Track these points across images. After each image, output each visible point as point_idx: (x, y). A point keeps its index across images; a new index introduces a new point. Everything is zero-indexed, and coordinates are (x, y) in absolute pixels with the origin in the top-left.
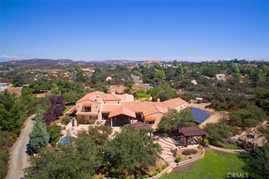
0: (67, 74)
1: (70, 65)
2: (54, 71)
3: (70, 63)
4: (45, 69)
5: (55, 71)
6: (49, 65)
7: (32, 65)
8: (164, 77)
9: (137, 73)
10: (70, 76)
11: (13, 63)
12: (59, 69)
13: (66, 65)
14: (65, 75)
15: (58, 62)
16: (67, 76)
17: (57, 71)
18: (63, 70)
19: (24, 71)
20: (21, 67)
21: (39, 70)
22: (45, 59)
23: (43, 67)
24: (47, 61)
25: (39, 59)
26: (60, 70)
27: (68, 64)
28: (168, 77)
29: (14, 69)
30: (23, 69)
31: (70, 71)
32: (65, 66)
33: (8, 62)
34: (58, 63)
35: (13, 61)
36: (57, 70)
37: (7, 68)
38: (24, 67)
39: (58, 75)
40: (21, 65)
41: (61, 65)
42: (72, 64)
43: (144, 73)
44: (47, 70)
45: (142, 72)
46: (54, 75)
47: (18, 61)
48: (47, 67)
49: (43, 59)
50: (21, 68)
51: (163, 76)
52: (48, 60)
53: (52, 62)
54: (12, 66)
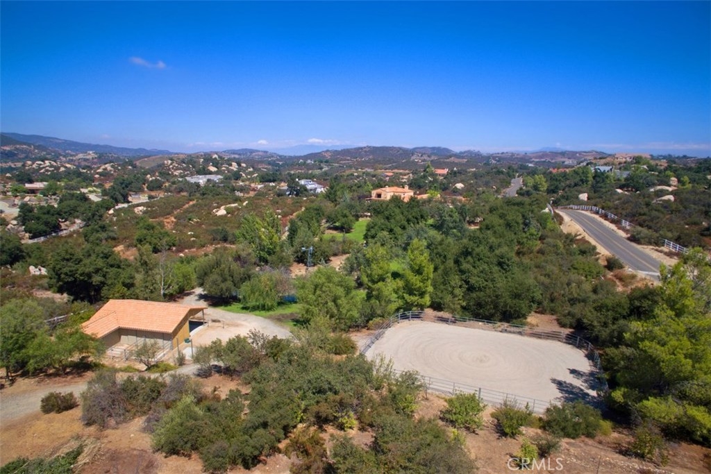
3: (439, 156)
4: (379, 169)
5: (390, 173)
6: (390, 161)
7: (360, 160)
11: (328, 156)
13: (424, 161)
15: (413, 154)
17: (394, 173)
19: (344, 172)
20: (340, 163)
21: (369, 170)
23: (377, 165)
24: (391, 152)
25: (374, 147)
29: (330, 167)
30: (343, 167)
32: (422, 163)
33: (319, 153)
34: (411, 157)
35: (327, 151)
37: (320, 165)
38: (345, 164)
40: (340, 161)
41: (413, 162)
46: (388, 178)
47: (336, 151)
48: (385, 164)
50: (340, 167)
52: (393, 148)
53: (400, 154)
54: (327, 162)
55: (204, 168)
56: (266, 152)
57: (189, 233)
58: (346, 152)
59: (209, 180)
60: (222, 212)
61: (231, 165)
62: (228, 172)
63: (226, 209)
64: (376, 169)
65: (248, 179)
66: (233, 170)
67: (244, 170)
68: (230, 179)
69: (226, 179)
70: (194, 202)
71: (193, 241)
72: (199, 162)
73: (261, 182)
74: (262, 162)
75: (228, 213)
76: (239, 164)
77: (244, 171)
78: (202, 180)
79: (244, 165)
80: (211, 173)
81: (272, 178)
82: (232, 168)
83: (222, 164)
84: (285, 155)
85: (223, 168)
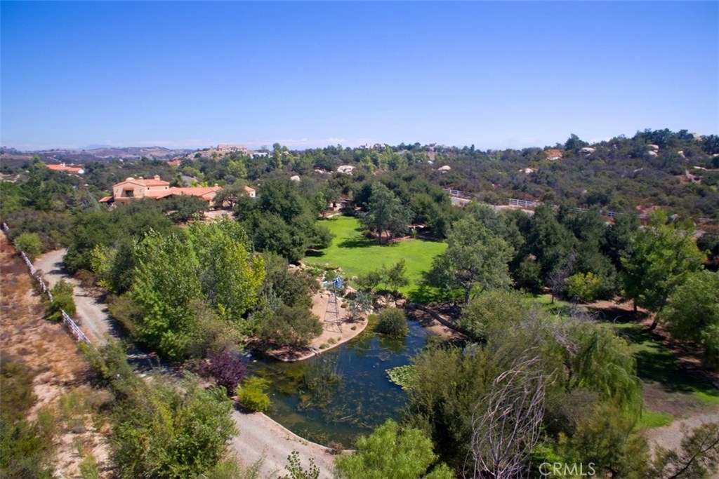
8: (244, 174)
9: (192, 171)
28: (252, 173)
43: (207, 170)
45: (202, 170)
51: (241, 173)
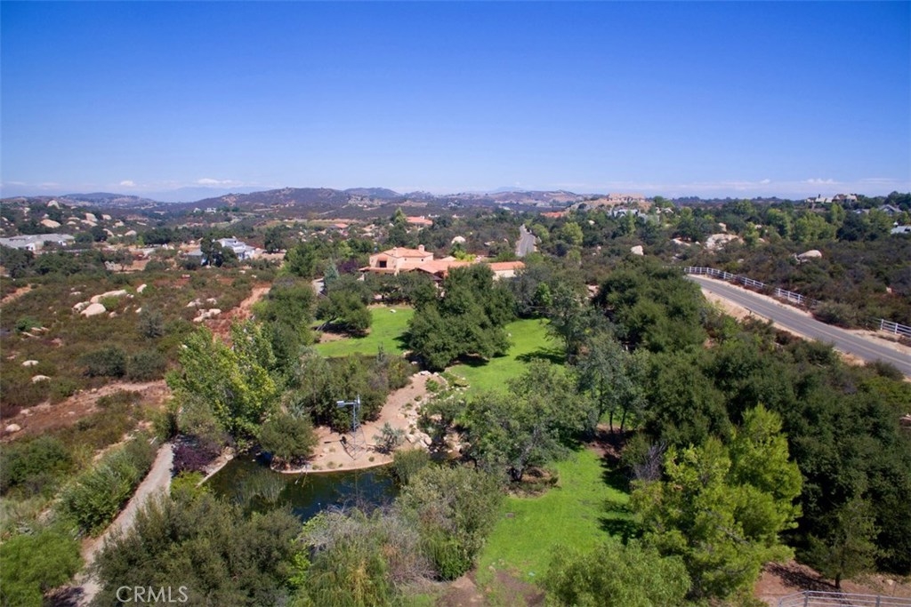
0: (369, 231)
1: (382, 206)
2: (339, 223)
3: (383, 199)
4: (315, 218)
5: (341, 224)
6: (325, 208)
7: (282, 206)
10: (377, 235)
11: (233, 202)
12: (352, 219)
13: (371, 206)
14: (365, 232)
15: (350, 198)
16: (370, 234)
17: (346, 223)
18: (364, 220)
19: (264, 224)
20: (255, 212)
21: (300, 221)
22: (314, 190)
23: (310, 213)
24: (320, 195)
25: (296, 189)
26: (354, 221)
27: (377, 203)
29: (241, 217)
30: (261, 216)
31: (378, 223)
32: (369, 209)
33: (220, 198)
34: (350, 202)
35: (230, 195)
36: (346, 221)
37: (226, 215)
38: (262, 212)
39: (349, 232)
40: (255, 208)
41: (357, 207)
42: (389, 203)
44: (320, 220)
46: (341, 232)
47: (243, 195)
48: (319, 212)
49: (308, 189)
50: (256, 217)
52: (321, 190)
53: (333, 197)
54: (235, 210)
55: (34, 224)
56: (134, 197)
57: (27, 363)
58: (258, 197)
59: (47, 244)
60: (95, 308)
61: (85, 218)
62: (81, 228)
63: (103, 302)
64: (309, 219)
65: (122, 240)
66: (88, 225)
67: (110, 224)
68: (89, 240)
69: (81, 241)
70: (28, 290)
71: (41, 383)
72: (22, 212)
73: (146, 244)
74: (132, 212)
75: (109, 310)
76: (98, 215)
77: (109, 227)
78: (34, 243)
79: (107, 217)
80: (49, 231)
81: (164, 238)
82: (87, 222)
83: (67, 216)
84: (166, 201)
85: (71, 223)
